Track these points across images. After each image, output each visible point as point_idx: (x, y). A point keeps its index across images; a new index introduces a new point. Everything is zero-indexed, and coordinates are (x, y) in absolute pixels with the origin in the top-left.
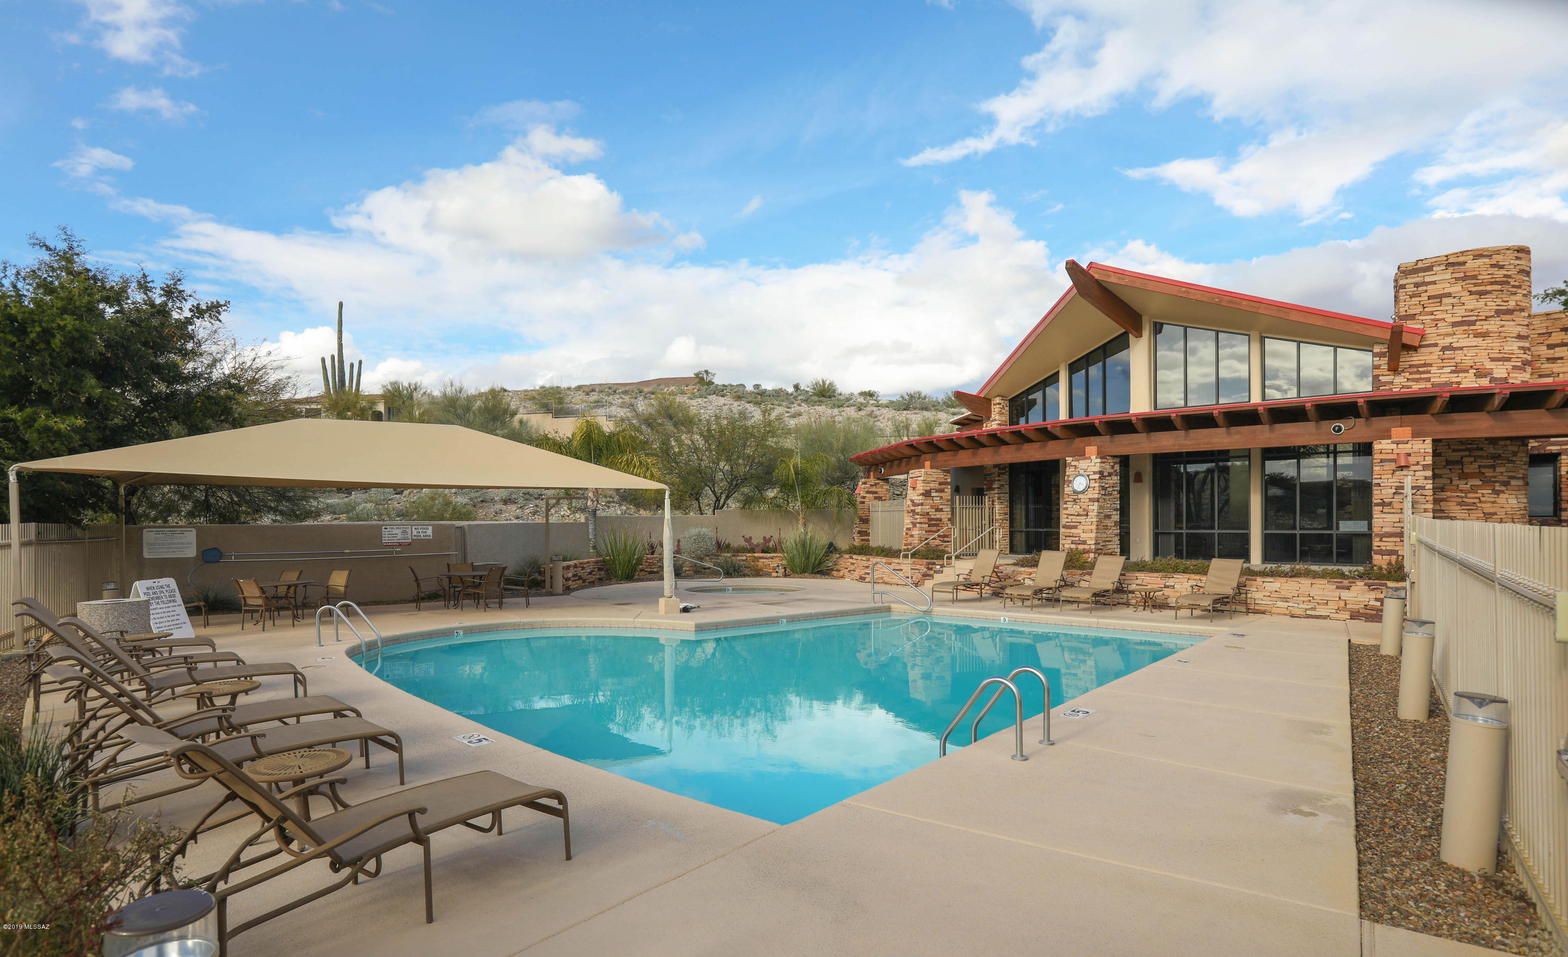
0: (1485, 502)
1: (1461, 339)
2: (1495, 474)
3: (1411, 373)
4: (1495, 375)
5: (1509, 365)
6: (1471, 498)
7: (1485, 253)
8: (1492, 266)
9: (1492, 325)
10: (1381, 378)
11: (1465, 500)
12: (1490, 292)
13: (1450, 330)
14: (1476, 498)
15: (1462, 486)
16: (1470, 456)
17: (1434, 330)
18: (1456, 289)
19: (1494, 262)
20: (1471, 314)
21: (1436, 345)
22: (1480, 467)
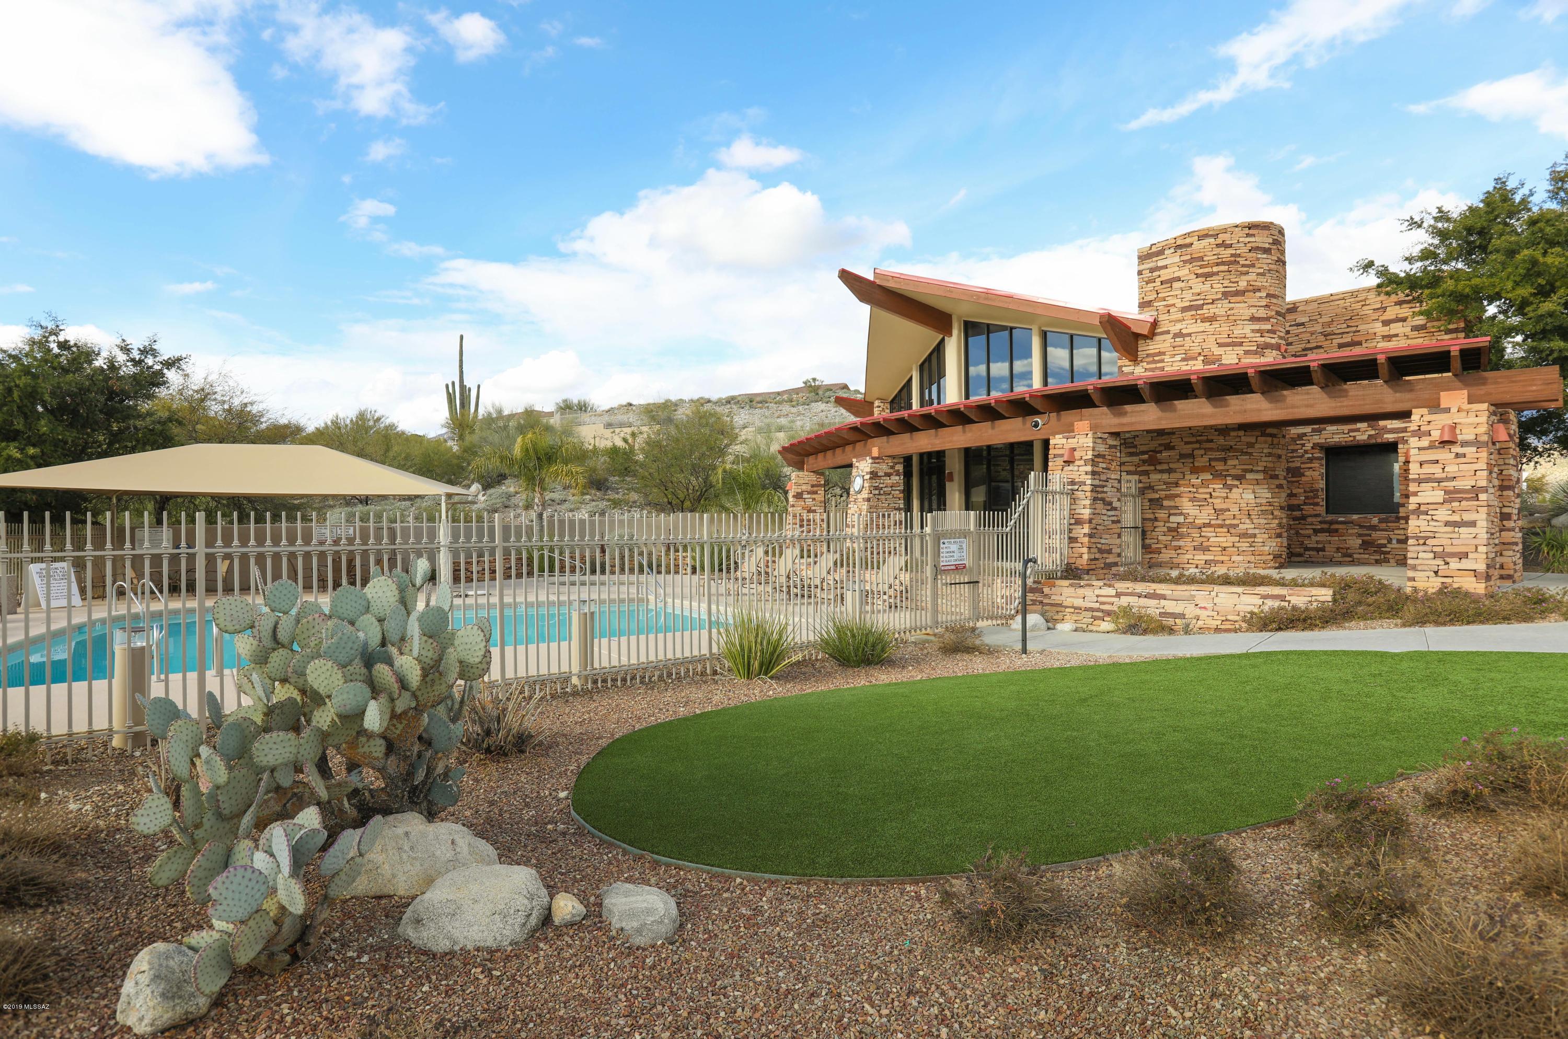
0: (1217, 497)
1: (1189, 326)
2: (1226, 467)
3: (1148, 363)
4: (1223, 362)
5: (1240, 350)
6: (1203, 493)
7: (1211, 233)
8: (1218, 246)
9: (1220, 309)
10: (1124, 369)
11: (1196, 495)
12: (1217, 273)
13: (1179, 316)
14: (1206, 493)
15: (1194, 481)
16: (1200, 448)
17: (1166, 317)
18: (1184, 273)
19: (1219, 241)
20: (1198, 297)
21: (1168, 332)
22: (1210, 460)
